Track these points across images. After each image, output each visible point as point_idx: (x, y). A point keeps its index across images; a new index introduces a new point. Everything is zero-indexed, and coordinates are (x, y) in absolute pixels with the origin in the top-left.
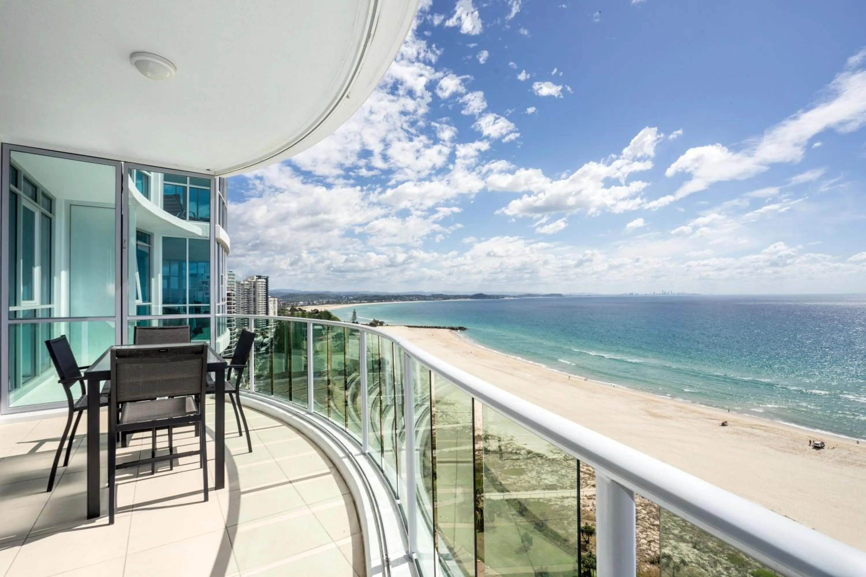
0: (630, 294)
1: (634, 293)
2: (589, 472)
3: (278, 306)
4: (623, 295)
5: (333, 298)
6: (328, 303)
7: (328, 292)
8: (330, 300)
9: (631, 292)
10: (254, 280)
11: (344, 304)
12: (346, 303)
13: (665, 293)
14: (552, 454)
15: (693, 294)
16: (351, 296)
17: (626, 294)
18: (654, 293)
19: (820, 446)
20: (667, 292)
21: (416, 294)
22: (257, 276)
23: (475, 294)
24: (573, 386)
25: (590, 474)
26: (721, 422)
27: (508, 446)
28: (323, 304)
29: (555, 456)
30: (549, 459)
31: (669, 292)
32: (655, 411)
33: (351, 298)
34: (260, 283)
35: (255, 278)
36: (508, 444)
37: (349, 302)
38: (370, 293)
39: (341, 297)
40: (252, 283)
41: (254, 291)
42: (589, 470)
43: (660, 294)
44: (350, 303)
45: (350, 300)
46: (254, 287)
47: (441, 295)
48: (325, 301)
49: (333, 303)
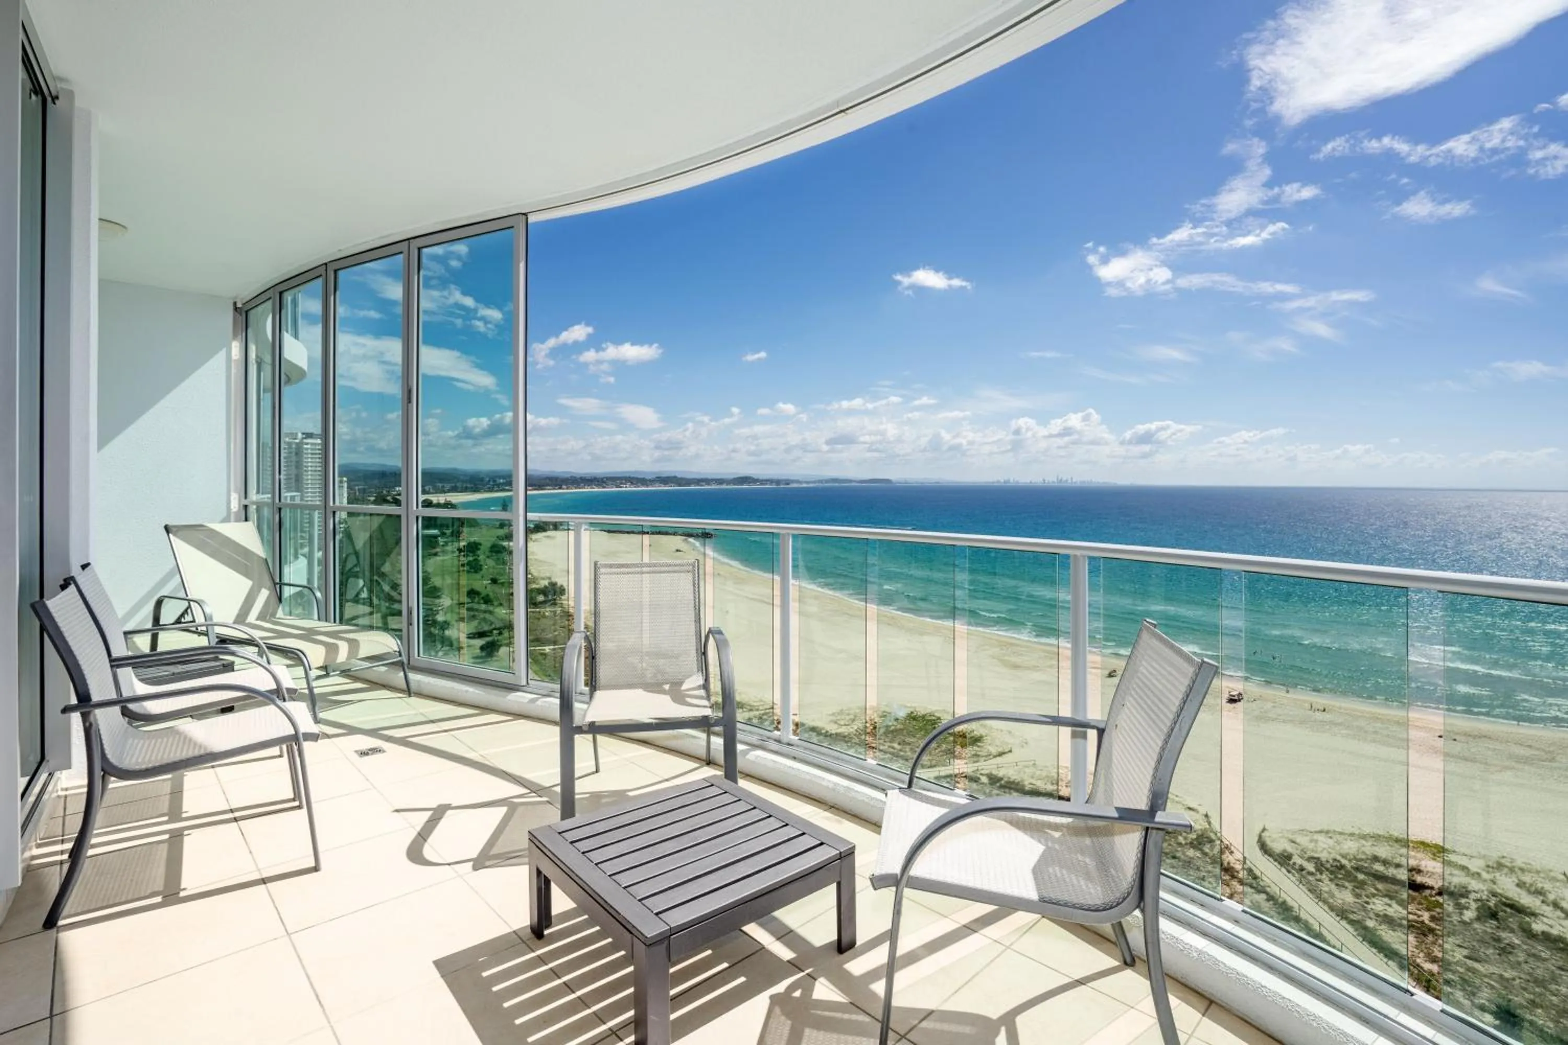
0: (1005, 482)
1: (1012, 481)
2: (892, 750)
3: (349, 494)
5: (463, 481)
6: (454, 489)
7: (455, 469)
8: (459, 485)
9: (1006, 478)
10: (297, 441)
11: (486, 491)
12: (491, 490)
14: (836, 726)
16: (500, 477)
17: (998, 482)
18: (1044, 481)
19: (1236, 698)
21: (628, 475)
22: (303, 434)
23: (736, 476)
24: (889, 624)
25: (893, 754)
26: (1107, 672)
27: (765, 717)
28: (443, 491)
29: (843, 730)
30: (831, 735)
32: (1013, 659)
33: (502, 481)
34: (309, 446)
35: (300, 435)
36: (763, 714)
37: (496, 489)
38: (539, 473)
39: (482, 480)
40: (294, 446)
41: (297, 462)
42: (893, 748)
43: (1052, 483)
44: (497, 491)
45: (498, 485)
46: (297, 454)
47: (675, 477)
48: (448, 486)
49: (465, 490)
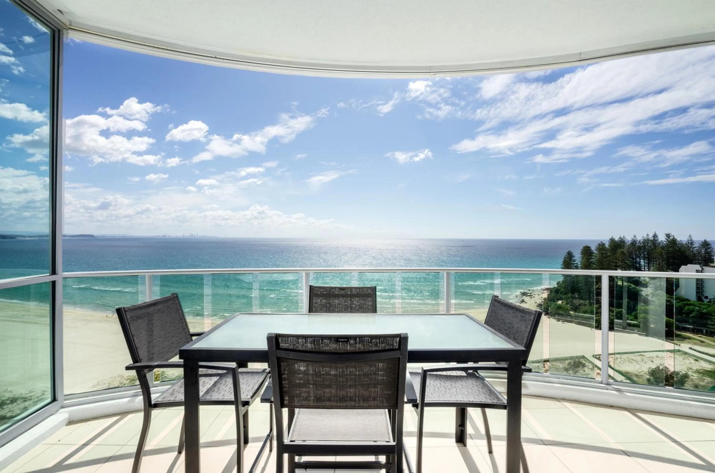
0: (163, 236)
4: (157, 236)
9: (164, 234)
13: (192, 235)
15: (213, 237)
17: (160, 236)
18: (184, 235)
20: (194, 235)
31: (195, 235)
43: (188, 236)
